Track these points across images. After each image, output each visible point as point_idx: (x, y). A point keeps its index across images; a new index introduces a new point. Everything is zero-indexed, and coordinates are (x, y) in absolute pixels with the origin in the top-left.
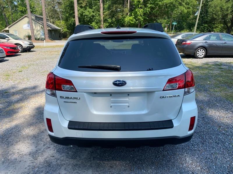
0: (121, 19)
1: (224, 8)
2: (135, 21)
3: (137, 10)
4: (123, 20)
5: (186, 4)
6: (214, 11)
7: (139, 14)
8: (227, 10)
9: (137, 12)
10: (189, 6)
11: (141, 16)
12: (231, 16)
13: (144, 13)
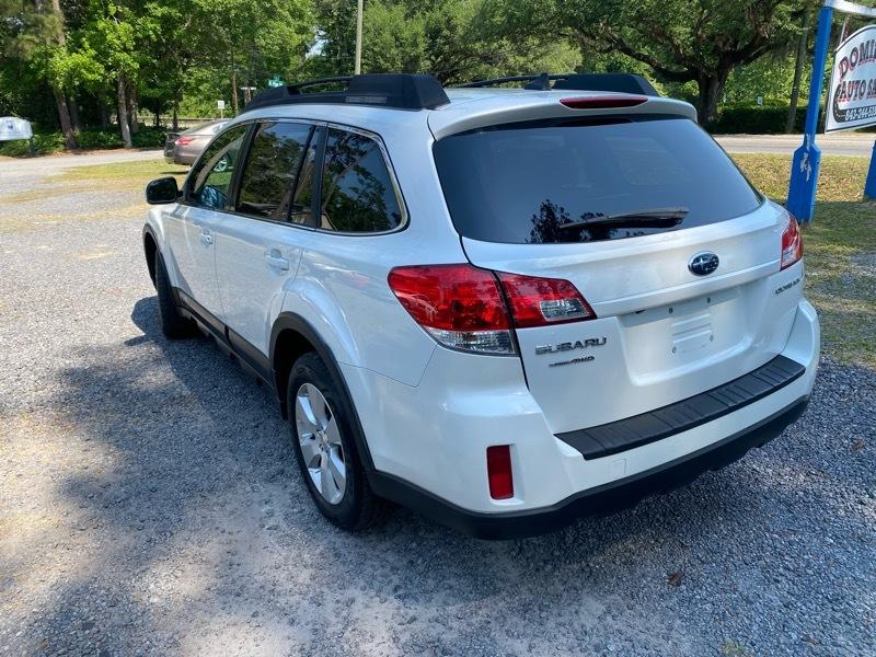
0: (32, 62)
1: (404, 36)
2: (102, 72)
3: (101, 25)
4: (40, 66)
5: (292, 14)
6: (375, 44)
7: (118, 42)
8: (415, 44)
9: (102, 34)
10: (305, 24)
11: (125, 50)
12: (428, 63)
13: (136, 39)
